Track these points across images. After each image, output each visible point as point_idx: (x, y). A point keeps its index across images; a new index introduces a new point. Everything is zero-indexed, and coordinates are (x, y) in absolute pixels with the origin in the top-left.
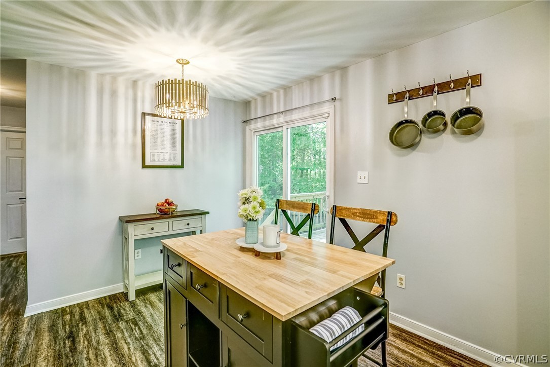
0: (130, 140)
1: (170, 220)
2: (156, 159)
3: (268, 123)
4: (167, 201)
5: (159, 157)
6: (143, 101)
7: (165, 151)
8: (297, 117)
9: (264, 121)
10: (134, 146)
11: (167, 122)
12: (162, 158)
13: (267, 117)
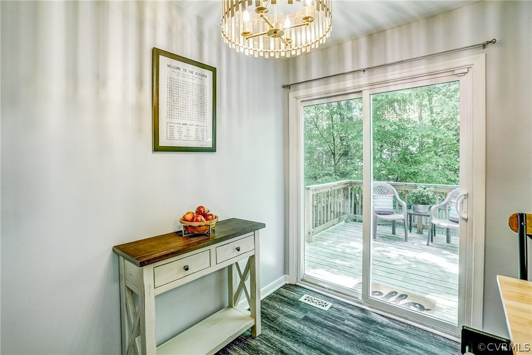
0: (132, 98)
1: (212, 247)
2: (176, 136)
3: (333, 86)
4: (200, 212)
5: (180, 132)
6: (154, 29)
7: (188, 122)
8: (397, 76)
9: (326, 84)
10: (139, 108)
11: (192, 72)
12: (184, 133)
13: (332, 79)
